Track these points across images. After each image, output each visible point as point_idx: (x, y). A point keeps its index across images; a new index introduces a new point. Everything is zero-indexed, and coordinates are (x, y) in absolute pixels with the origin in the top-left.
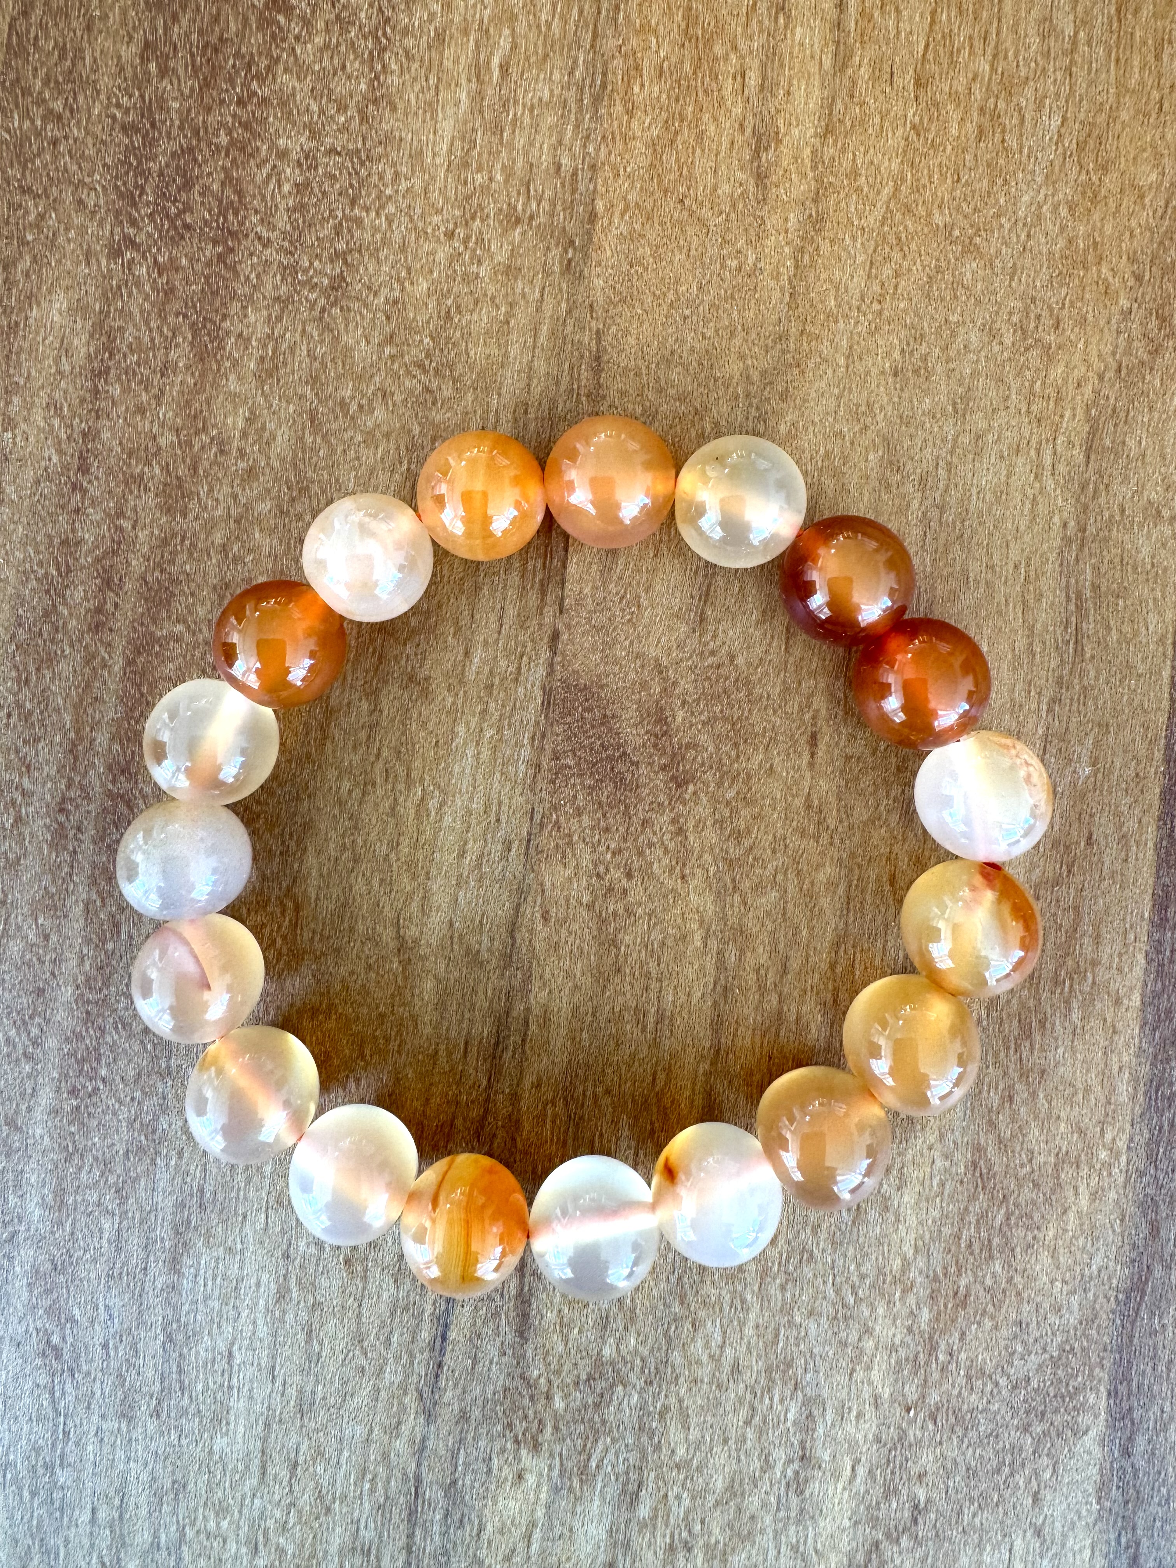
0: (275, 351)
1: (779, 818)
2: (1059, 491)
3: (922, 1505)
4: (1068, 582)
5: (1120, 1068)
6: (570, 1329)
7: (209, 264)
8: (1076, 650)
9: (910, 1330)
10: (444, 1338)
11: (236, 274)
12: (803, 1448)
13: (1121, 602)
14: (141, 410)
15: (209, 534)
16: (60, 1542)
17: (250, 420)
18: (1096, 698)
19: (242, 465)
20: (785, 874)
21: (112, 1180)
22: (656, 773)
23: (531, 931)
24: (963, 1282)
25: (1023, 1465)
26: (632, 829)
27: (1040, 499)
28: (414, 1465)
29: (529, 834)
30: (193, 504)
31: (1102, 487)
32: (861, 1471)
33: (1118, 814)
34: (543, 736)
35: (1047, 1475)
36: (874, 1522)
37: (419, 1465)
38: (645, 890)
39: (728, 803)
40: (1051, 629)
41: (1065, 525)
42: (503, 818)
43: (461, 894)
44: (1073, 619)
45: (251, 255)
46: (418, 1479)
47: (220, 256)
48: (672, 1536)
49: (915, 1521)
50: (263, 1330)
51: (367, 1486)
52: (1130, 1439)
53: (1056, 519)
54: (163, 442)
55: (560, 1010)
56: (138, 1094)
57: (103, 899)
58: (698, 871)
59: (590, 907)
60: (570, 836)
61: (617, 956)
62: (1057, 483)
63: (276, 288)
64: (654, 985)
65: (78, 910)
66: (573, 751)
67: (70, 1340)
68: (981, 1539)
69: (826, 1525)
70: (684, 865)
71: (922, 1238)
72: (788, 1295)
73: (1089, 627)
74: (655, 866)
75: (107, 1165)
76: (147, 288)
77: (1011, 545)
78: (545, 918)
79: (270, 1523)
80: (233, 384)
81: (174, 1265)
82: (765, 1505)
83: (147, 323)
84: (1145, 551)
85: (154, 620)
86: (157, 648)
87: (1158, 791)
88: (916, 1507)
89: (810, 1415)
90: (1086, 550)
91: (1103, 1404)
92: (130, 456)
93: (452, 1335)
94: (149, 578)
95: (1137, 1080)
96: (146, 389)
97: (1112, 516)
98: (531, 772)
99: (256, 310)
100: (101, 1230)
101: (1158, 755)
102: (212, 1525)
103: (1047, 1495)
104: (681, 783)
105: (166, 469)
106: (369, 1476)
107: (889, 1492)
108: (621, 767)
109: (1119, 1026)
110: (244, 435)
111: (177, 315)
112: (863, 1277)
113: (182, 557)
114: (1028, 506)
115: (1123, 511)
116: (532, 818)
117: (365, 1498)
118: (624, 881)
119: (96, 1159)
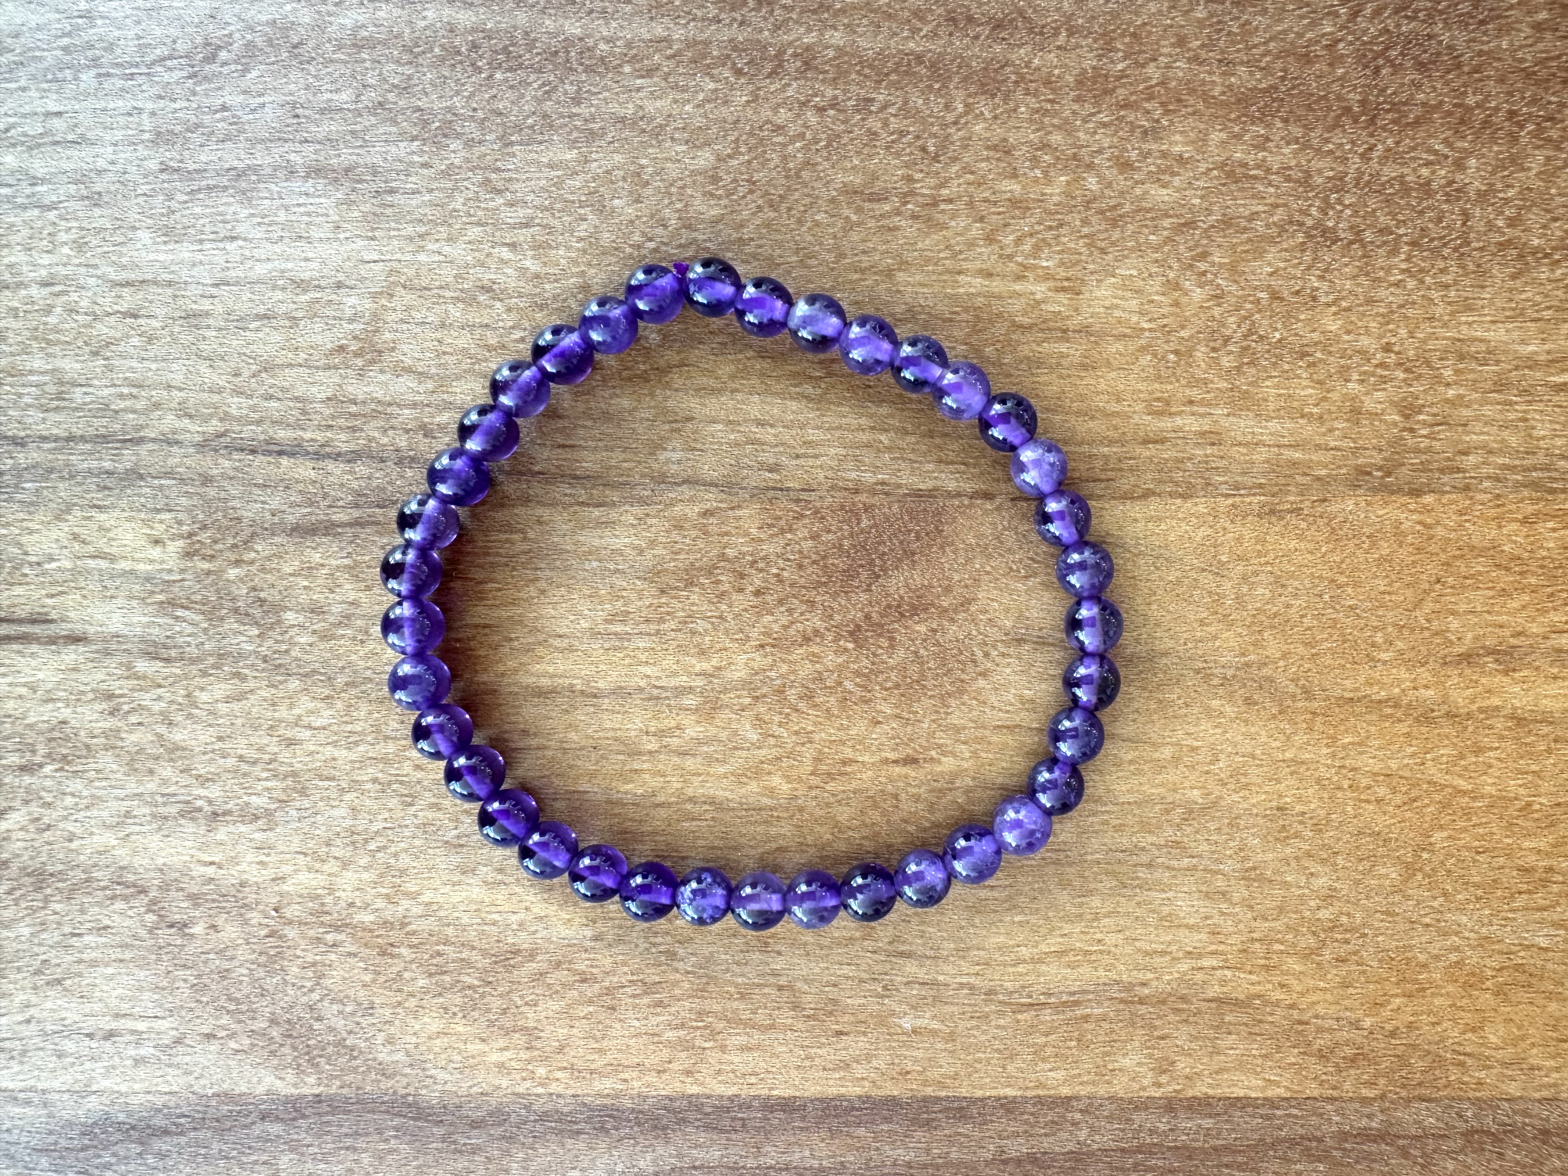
0: (1255, 177)
1: (830, 735)
2: (1176, 975)
3: (187, 931)
4: (1089, 992)
5: (626, 1081)
6: (306, 578)
7: (1339, 98)
8: (1023, 1005)
9: (351, 905)
10: (281, 453)
11: (1331, 129)
12: (225, 814)
13: (1074, 1043)
14: (1181, 42)
15: (1059, 127)
16: (23, 83)
17: (1180, 159)
18: (978, 1027)
19: (1134, 155)
20: (776, 746)
21: (391, 96)
22: (862, 610)
23: (692, 500)
24: (404, 951)
25: (240, 1022)
26: (804, 592)
27: (1168, 958)
28: (153, 435)
29: (788, 489)
30: (1089, 108)
31: (1184, 1016)
32: (211, 871)
33: (869, 1058)
34: (886, 494)
35: (233, 1045)
36: (165, 887)
37: (154, 440)
38: (745, 610)
39: (840, 684)
40: (1042, 979)
41: (1144, 984)
42: (801, 461)
43: (720, 427)
44: (1053, 1000)
45: (1353, 142)
46: (140, 441)
47: (1348, 110)
48: (121, 696)
49: (171, 926)
50: (261, 270)
51: (126, 391)
52: (278, 1119)
53: (1150, 976)
54: (1150, 69)
55: (616, 536)
56: (480, 114)
57: (673, 56)
58: (770, 660)
59: (723, 557)
60: (791, 530)
61: (676, 588)
62: (1185, 974)
63: (1320, 172)
64: (653, 627)
65: (659, 31)
66: (875, 525)
67: (225, 70)
68: (164, 989)
69: (154, 841)
70: (773, 646)
71: (440, 908)
72: (368, 786)
73: (1047, 1015)
74: (770, 618)
75: (405, 89)
76: (1309, 35)
77: (1120, 936)
78: (706, 513)
79: (74, 296)
80: (1216, 137)
81: (316, 171)
82: (165, 782)
83: (1271, 39)
84: (1126, 1062)
85: (965, 79)
86: (937, 86)
87: (896, 1093)
88: (185, 925)
89: (256, 818)
90: (1121, 1006)
91: (306, 1091)
92: (1134, 35)
93: (285, 461)
94: (1008, 69)
95: (617, 1097)
96: (1203, 46)
97: (1155, 1028)
98: (851, 486)
99: (1295, 153)
100: (337, 91)
101: (929, 1091)
102: (63, 237)
103: (214, 1046)
104: (855, 634)
105: (1122, 75)
106: (134, 391)
107: (195, 899)
108: (864, 574)
109: (664, 1077)
110: (1164, 155)
111: (1285, 70)
112: (396, 855)
113: (1032, 101)
114: (1160, 947)
115: (1162, 1038)
116: (803, 490)
117: (112, 390)
118: (751, 588)
119: (410, 77)
